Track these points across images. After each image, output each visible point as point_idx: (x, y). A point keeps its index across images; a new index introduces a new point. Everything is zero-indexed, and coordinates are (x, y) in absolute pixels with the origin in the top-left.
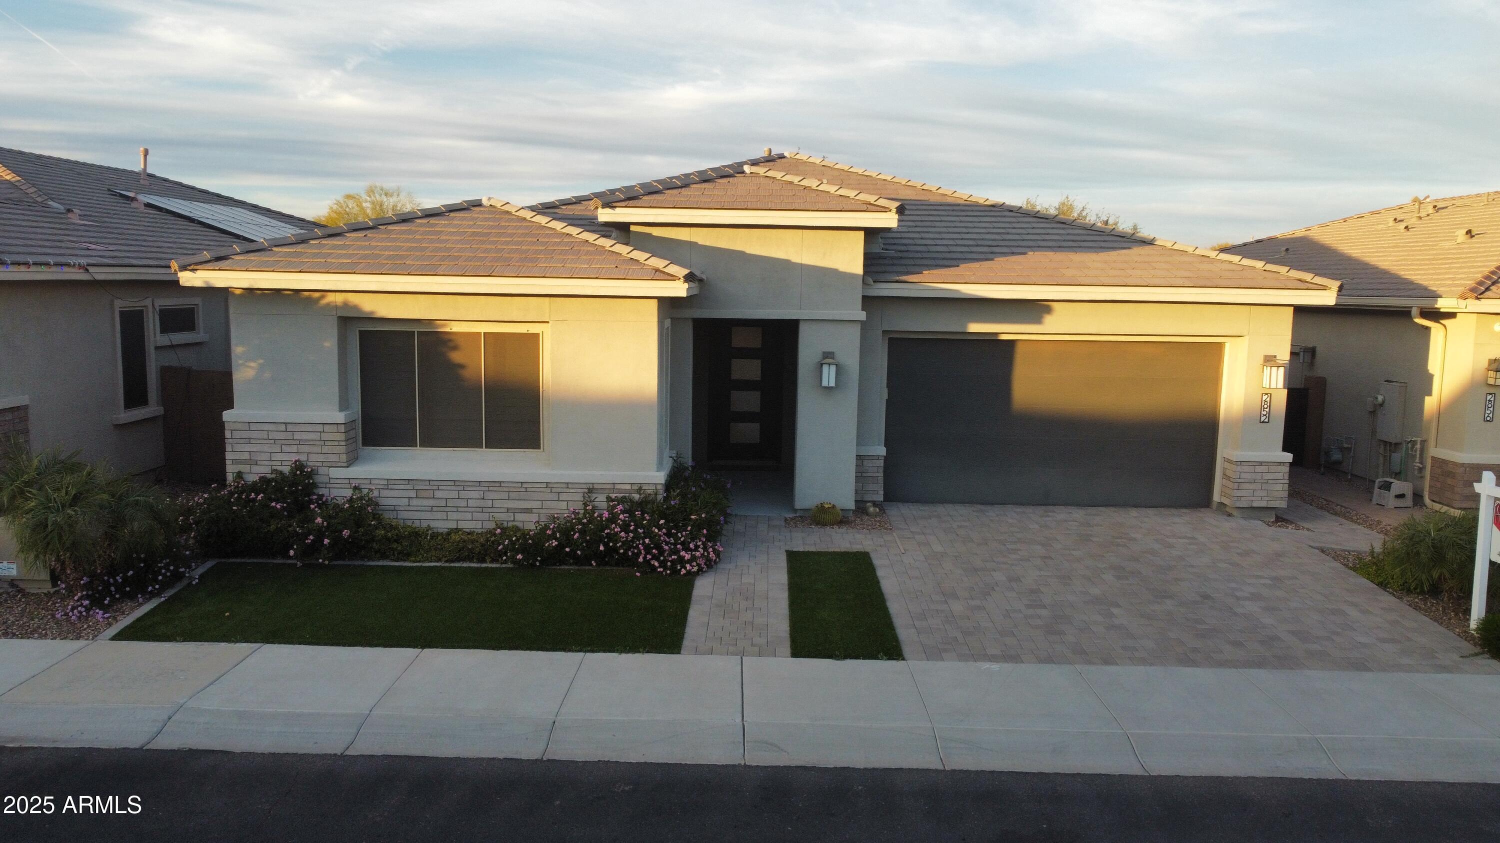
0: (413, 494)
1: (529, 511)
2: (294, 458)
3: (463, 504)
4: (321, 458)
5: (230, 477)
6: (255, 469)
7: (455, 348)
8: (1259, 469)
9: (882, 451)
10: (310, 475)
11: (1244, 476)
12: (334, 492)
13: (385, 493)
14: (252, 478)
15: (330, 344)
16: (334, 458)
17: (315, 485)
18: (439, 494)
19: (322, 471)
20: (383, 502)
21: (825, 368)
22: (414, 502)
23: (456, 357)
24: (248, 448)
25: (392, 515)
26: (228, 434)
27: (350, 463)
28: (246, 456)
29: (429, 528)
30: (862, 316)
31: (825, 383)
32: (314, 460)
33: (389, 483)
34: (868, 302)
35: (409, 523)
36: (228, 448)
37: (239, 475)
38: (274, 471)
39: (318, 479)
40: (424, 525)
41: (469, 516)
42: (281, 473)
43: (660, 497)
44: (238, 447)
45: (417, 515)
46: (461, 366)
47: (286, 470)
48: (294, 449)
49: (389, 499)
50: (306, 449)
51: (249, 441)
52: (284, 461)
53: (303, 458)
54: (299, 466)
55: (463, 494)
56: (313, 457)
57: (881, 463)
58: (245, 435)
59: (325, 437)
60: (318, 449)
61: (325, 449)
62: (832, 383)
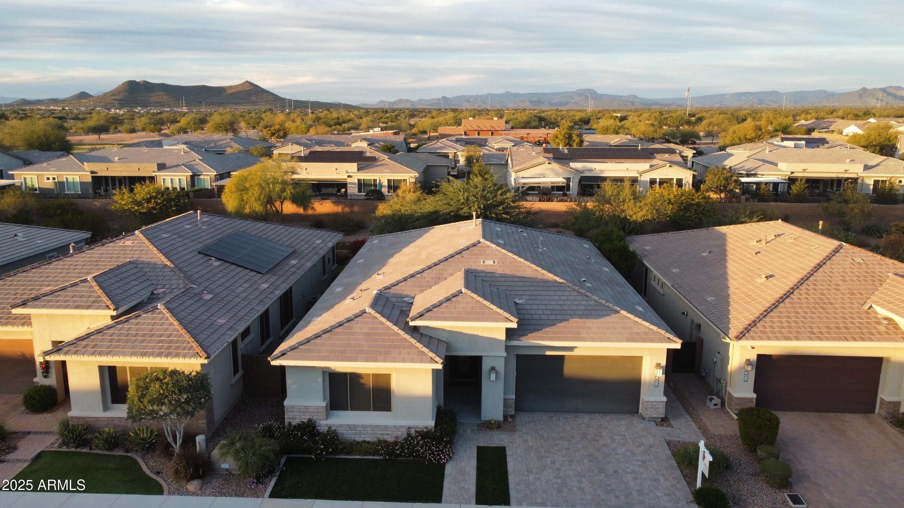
0: (349, 429)
1: (388, 434)
2: (308, 417)
3: (366, 432)
4: (317, 417)
5: (286, 424)
6: (295, 421)
7: (362, 378)
8: (654, 403)
9: (513, 397)
10: (314, 423)
11: (648, 406)
12: (322, 428)
13: (339, 429)
14: (294, 423)
15: (320, 380)
16: (321, 417)
17: (315, 426)
18: (357, 429)
19: (318, 421)
20: (339, 431)
21: (492, 375)
22: (349, 432)
23: (362, 381)
24: (293, 414)
25: (342, 436)
26: (286, 409)
27: (327, 419)
28: (292, 417)
29: (354, 440)
30: (505, 354)
31: (491, 379)
32: (315, 418)
33: (340, 426)
34: (508, 348)
35: (347, 439)
36: (286, 414)
37: (290, 422)
38: (302, 421)
39: (316, 424)
40: (353, 439)
41: (368, 436)
42: (304, 422)
43: (433, 430)
44: (290, 414)
45: (350, 436)
46: (365, 384)
47: (306, 421)
48: (308, 414)
49: (340, 431)
50: (313, 414)
51: (293, 412)
52: (305, 418)
53: (311, 417)
54: (310, 420)
55: (366, 429)
56: (314, 417)
57: (514, 401)
58: (291, 410)
59: (319, 410)
60: (316, 414)
61: (319, 414)
62: (494, 379)
